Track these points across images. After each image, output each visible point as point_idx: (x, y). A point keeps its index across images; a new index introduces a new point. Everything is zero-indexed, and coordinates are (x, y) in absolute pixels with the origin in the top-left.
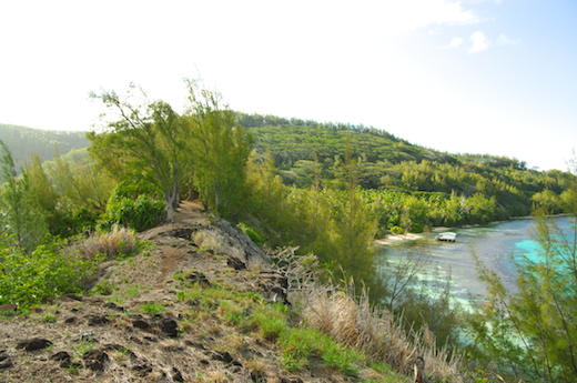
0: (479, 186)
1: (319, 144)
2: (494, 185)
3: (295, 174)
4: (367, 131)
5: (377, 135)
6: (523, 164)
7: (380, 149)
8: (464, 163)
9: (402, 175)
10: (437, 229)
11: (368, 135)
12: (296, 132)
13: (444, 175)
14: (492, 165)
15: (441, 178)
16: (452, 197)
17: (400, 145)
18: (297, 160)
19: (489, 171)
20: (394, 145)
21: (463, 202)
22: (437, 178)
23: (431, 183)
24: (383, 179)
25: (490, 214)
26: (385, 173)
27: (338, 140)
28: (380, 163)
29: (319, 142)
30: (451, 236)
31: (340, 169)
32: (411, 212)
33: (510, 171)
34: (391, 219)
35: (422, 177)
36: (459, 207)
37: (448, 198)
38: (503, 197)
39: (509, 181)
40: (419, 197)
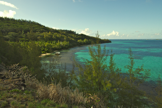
0: (65, 39)
1: (16, 27)
2: (69, 38)
3: (9, 37)
4: (32, 23)
5: (35, 24)
6: (75, 32)
7: (37, 28)
8: (60, 32)
9: (44, 36)
10: (55, 51)
11: (32, 24)
12: (7, 22)
13: (56, 36)
14: (67, 33)
15: (55, 37)
16: (58, 42)
17: (43, 27)
18: (9, 32)
19: (67, 35)
20: (41, 27)
21: (61, 43)
22: (54, 37)
23: (52, 38)
24: (38, 38)
25: (68, 46)
26: (39, 36)
27: (23, 26)
28: (37, 33)
29: (16, 26)
30: (59, 53)
31: (24, 35)
32: (47, 47)
33: (72, 34)
34: (42, 49)
35: (49, 37)
36: (60, 45)
37: (57, 42)
38: (71, 41)
39: (72, 37)
40: (49, 42)
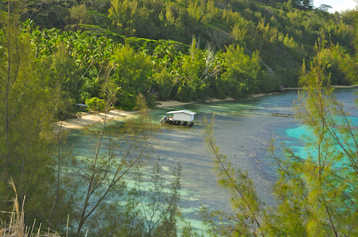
0: (236, 33)
2: (261, 33)
9: (108, 6)
10: (164, 104)
13: (181, 11)
15: (175, 15)
16: (191, 50)
19: (254, 9)
21: (210, 58)
22: (168, 14)
23: (158, 23)
24: (74, 11)
25: (250, 81)
30: (186, 115)
32: (122, 72)
33: (286, 10)
34: (87, 84)
35: (144, 12)
36: (202, 68)
37: (186, 52)
38: (271, 53)
39: (283, 26)
40: (136, 47)
